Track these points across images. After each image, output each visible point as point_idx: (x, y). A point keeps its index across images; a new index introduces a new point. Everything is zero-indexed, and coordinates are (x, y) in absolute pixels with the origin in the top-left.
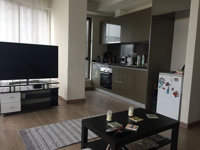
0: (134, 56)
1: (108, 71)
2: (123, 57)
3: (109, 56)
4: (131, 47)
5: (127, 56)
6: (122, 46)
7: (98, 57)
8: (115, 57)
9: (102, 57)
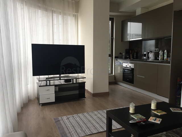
0: (156, 51)
1: (130, 66)
2: (145, 53)
3: (131, 52)
4: (152, 42)
5: (149, 52)
6: (143, 42)
7: (120, 53)
8: (137, 53)
9: (124, 54)
